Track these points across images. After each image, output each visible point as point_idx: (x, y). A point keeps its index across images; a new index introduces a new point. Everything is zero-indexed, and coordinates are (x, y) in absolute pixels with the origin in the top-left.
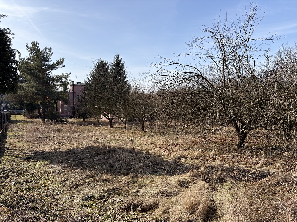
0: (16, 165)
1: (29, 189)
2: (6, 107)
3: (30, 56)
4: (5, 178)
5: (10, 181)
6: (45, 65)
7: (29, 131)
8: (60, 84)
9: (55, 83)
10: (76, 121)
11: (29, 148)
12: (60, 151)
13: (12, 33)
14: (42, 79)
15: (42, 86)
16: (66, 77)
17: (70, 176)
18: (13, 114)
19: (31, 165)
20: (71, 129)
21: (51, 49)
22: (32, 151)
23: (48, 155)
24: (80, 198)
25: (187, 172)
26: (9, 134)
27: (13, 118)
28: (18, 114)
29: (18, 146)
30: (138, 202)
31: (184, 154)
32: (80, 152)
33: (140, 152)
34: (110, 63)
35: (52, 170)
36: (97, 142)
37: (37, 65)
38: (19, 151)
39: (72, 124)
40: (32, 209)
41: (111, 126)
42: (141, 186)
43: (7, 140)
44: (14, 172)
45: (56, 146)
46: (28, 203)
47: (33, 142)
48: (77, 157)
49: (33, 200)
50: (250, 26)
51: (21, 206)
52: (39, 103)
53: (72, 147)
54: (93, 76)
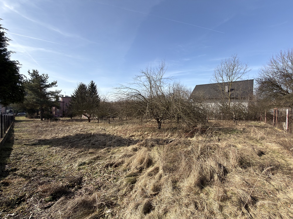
0: (26, 149)
1: (40, 164)
2: (11, 112)
3: (32, 79)
4: (18, 159)
5: (23, 161)
6: (43, 85)
7: (32, 127)
8: (54, 97)
9: (50, 96)
10: (65, 119)
11: (34, 138)
12: (58, 138)
13: (20, 64)
14: (40, 93)
15: (41, 98)
16: (58, 92)
17: (68, 153)
18: (16, 116)
19: (37, 149)
20: (63, 124)
21: (47, 75)
22: (36, 140)
23: (49, 141)
24: (77, 165)
25: (136, 144)
26: (15, 129)
27: (17, 118)
28: (21, 115)
29: (25, 137)
30: (112, 162)
31: (133, 134)
32: (72, 138)
33: (109, 135)
34: (88, 85)
35: (54, 151)
36: (82, 131)
37: (37, 85)
38: (26, 141)
39: (63, 121)
40: (44, 176)
41: (89, 122)
42: (113, 153)
43: (15, 134)
44: (25, 155)
45: (54, 135)
46: (40, 173)
47: (36, 134)
48: (70, 141)
49: (44, 170)
50: (162, 72)
51: (36, 175)
52: (38, 108)
53: (66, 135)
54: (77, 93)
